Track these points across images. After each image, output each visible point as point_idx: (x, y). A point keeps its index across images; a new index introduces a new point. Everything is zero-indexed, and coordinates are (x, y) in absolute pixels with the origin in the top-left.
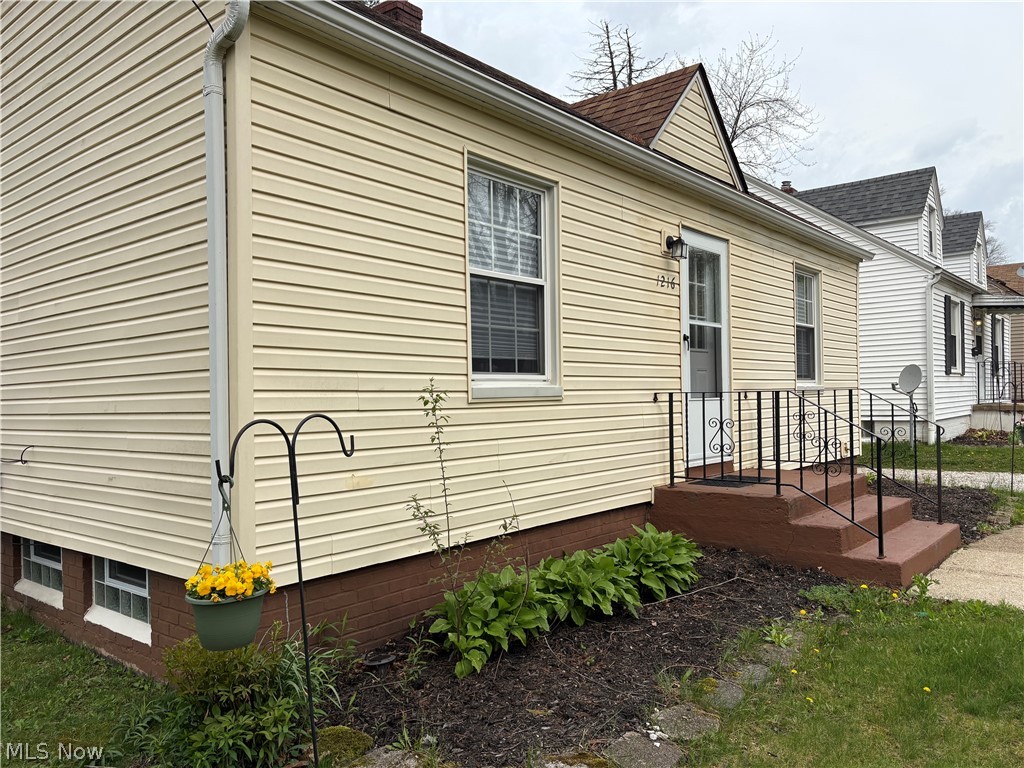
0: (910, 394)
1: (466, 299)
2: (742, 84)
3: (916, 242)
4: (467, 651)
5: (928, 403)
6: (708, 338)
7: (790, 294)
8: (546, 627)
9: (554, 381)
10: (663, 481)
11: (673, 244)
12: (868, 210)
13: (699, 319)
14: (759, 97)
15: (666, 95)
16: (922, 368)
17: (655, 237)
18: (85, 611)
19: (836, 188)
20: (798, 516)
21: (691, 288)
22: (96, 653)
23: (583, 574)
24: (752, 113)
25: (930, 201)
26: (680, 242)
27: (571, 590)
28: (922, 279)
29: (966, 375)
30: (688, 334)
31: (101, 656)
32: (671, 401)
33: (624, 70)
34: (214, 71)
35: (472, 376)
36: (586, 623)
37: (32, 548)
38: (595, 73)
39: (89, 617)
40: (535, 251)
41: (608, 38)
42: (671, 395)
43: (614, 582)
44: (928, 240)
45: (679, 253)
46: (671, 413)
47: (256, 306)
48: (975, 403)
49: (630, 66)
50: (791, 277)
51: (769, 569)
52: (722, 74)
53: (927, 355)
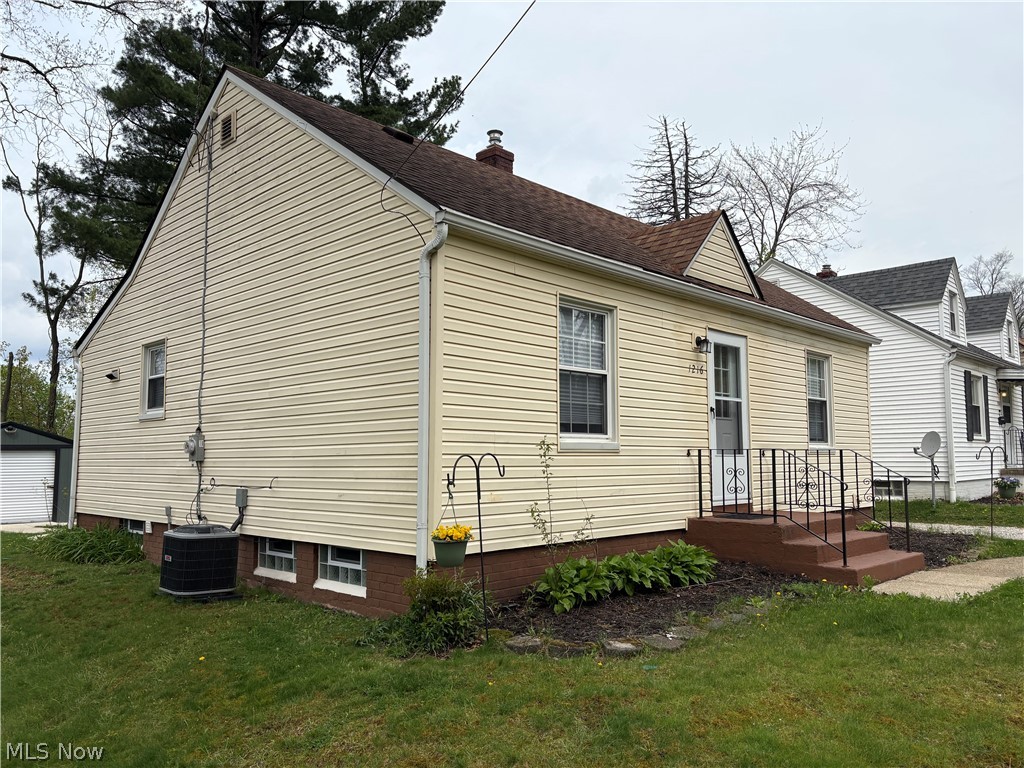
0: (931, 457)
1: (556, 385)
2: (794, 169)
3: (937, 323)
4: (561, 598)
5: (949, 466)
6: (732, 409)
7: (803, 375)
8: (609, 590)
9: (614, 439)
10: (695, 514)
11: (701, 342)
12: (894, 294)
13: (725, 396)
14: (809, 181)
15: (697, 234)
16: (941, 435)
17: (688, 338)
18: (314, 582)
19: (866, 275)
20: (789, 538)
21: (717, 373)
22: (323, 607)
23: (633, 563)
24: (803, 194)
25: (951, 286)
26: (706, 341)
27: (626, 573)
28: (940, 357)
29: (991, 441)
30: (714, 407)
31: (327, 608)
32: (700, 456)
33: (681, 159)
34: (426, 265)
35: (560, 435)
36: (634, 594)
37: (267, 545)
38: (655, 161)
39: (316, 586)
40: (601, 351)
41: (666, 130)
42: (700, 451)
43: (653, 569)
44: (949, 321)
45: (705, 349)
46: (700, 465)
47: (445, 394)
48: (1003, 467)
49: (687, 154)
50: (803, 361)
51: (768, 575)
52: (774, 160)
53: (947, 422)
